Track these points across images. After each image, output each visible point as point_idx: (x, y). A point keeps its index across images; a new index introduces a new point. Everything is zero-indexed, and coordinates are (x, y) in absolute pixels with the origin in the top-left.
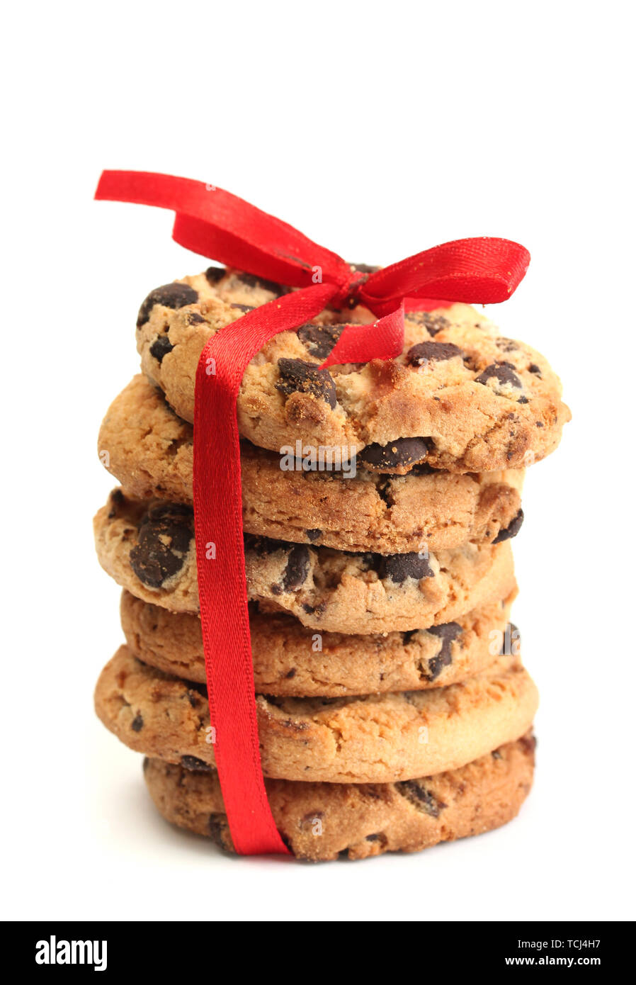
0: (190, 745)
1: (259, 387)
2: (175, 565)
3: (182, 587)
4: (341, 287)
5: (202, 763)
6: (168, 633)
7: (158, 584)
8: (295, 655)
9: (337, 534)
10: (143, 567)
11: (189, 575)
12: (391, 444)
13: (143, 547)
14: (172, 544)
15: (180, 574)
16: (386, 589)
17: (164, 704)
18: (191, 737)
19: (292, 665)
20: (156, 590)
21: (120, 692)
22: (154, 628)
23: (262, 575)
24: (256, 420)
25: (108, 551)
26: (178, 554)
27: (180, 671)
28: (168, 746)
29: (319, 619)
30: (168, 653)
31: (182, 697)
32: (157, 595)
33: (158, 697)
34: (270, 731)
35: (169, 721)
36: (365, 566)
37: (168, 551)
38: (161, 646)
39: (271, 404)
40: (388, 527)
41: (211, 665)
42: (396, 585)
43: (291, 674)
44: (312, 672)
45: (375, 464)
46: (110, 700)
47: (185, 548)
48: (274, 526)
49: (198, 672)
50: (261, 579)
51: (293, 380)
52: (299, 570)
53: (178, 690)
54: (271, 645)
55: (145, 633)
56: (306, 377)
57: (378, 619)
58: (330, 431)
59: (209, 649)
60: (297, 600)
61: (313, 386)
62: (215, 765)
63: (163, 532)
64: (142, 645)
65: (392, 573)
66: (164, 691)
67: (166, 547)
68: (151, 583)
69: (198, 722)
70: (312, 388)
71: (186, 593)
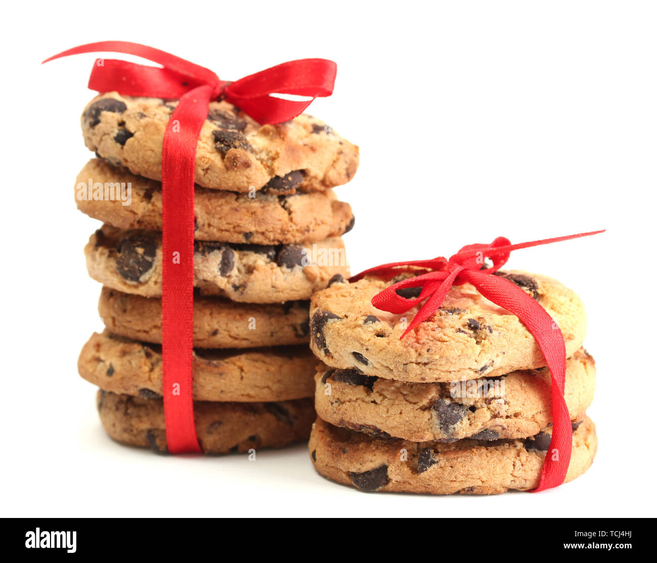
0: (145, 381)
1: (204, 150)
2: (149, 265)
3: (153, 279)
4: (215, 88)
5: (154, 393)
6: (135, 312)
7: (137, 279)
8: (218, 320)
9: (263, 233)
10: (126, 269)
11: (157, 271)
12: (287, 176)
13: (125, 257)
14: (145, 253)
15: (151, 271)
16: (283, 273)
17: (127, 358)
18: (147, 375)
19: (216, 327)
20: (134, 283)
21: (97, 355)
22: (125, 311)
23: (206, 267)
24: (206, 170)
25: (99, 264)
26: (149, 259)
27: (143, 336)
28: (131, 383)
29: (242, 293)
30: (134, 324)
31: (139, 352)
32: (136, 287)
33: (124, 353)
34: (198, 368)
35: (132, 367)
36: (268, 260)
37: (143, 257)
38: (130, 322)
39: (216, 159)
40: (291, 226)
41: (166, 330)
42: (289, 270)
43: (215, 333)
44: (228, 331)
45: (278, 189)
46: (90, 362)
47: (153, 254)
48: (224, 233)
49: (156, 335)
50: (206, 269)
51: (227, 142)
52: (229, 262)
53: (137, 348)
54: (202, 314)
55: (119, 315)
56: (235, 139)
57: (279, 292)
58: (254, 170)
59: (166, 319)
60: (228, 282)
61: (241, 144)
62: (162, 394)
63: (138, 246)
64: (117, 323)
65: (286, 263)
66: (127, 350)
67: (141, 255)
68: (132, 279)
69: (151, 366)
70: (240, 145)
71: (156, 283)
